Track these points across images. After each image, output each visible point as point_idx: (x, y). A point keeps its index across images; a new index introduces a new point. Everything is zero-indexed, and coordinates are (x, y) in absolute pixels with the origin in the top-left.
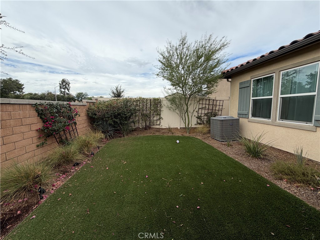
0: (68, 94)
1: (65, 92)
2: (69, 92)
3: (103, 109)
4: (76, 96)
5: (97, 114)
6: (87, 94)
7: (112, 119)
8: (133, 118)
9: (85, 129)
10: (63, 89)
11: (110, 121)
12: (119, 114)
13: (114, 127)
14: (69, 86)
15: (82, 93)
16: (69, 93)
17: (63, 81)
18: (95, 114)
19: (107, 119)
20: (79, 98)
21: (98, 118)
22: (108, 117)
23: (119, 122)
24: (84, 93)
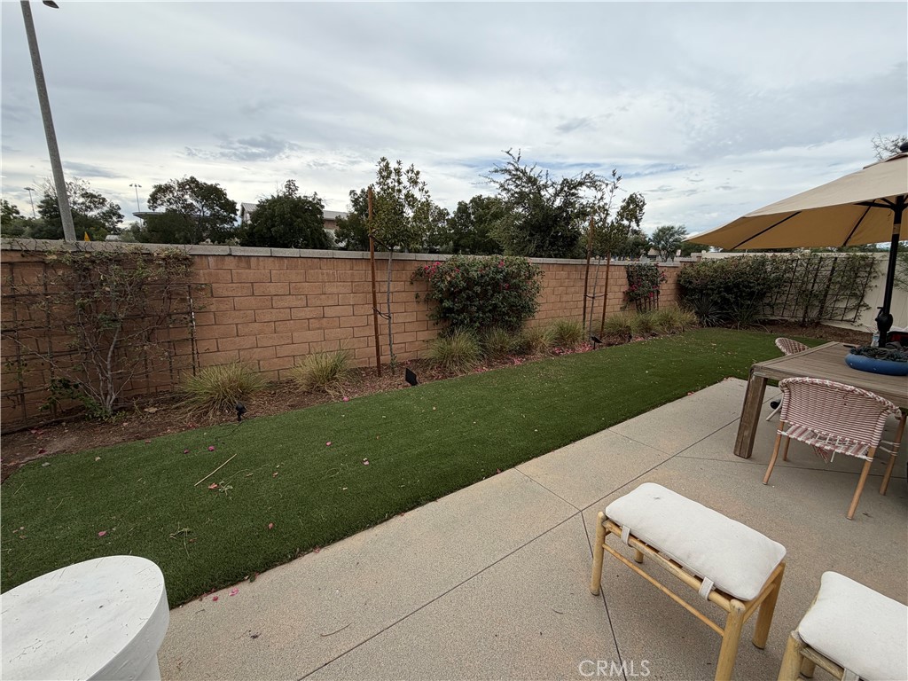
0: (635, 232)
1: (629, 226)
2: (638, 226)
3: (705, 275)
4: (655, 238)
5: (694, 281)
6: (685, 231)
7: (719, 293)
8: (771, 297)
9: (668, 303)
10: (628, 220)
11: (715, 297)
12: (737, 285)
13: (722, 309)
14: (641, 210)
15: (672, 228)
16: (637, 229)
17: (632, 200)
18: (690, 283)
19: (710, 292)
20: (659, 243)
21: (694, 289)
22: (712, 289)
23: (732, 300)
24: (676, 226)
